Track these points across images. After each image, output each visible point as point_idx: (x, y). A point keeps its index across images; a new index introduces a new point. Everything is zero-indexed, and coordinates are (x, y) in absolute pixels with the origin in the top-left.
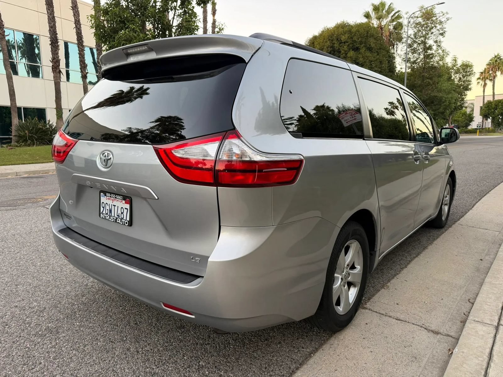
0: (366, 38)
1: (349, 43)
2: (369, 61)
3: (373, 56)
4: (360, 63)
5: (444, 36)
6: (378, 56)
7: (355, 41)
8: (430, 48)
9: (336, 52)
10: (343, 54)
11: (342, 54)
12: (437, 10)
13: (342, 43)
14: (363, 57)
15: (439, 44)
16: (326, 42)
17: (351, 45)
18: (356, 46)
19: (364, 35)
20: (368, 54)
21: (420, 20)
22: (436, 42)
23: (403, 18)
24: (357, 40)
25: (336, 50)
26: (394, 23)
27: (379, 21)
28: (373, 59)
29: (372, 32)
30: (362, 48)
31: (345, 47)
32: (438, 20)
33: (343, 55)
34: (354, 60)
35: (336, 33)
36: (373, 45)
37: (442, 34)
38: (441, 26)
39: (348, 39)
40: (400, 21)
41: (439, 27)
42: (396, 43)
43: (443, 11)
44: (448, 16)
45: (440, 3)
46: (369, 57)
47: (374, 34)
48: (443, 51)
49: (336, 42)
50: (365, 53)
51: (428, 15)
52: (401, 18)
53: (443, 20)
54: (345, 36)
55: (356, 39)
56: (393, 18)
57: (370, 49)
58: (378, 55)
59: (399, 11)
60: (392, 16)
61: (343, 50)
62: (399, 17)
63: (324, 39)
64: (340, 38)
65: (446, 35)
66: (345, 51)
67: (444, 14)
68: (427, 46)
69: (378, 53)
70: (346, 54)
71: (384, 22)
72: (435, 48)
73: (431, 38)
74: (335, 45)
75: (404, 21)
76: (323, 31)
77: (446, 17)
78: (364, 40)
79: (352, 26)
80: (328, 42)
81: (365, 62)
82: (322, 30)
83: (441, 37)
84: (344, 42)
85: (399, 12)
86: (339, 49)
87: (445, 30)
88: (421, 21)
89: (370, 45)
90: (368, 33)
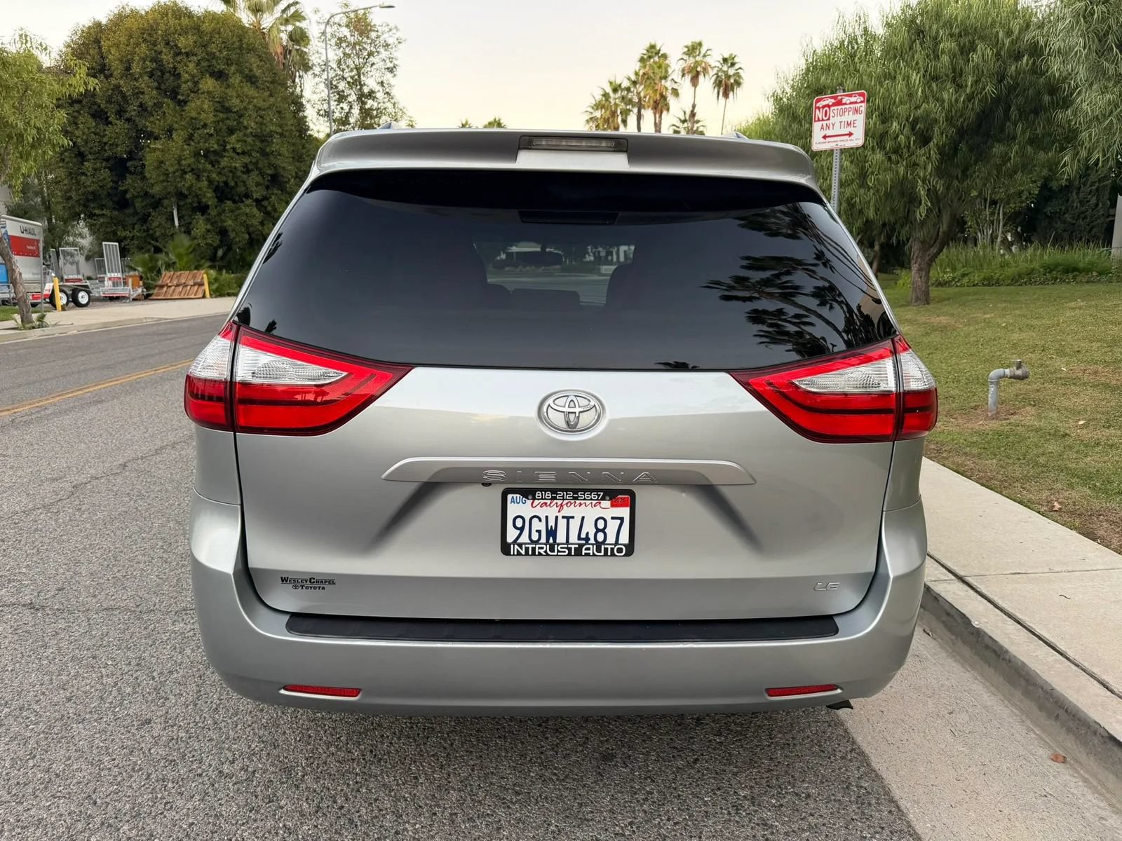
0: (238, 51)
1: (199, 58)
2: (255, 106)
3: (261, 97)
4: (235, 110)
5: (395, 75)
6: (272, 100)
7: (213, 56)
8: (371, 94)
9: (168, 74)
10: (188, 81)
11: (186, 82)
12: (376, 18)
13: (180, 53)
14: (238, 96)
15: (387, 90)
16: (138, 45)
17: (205, 64)
18: (218, 67)
19: (233, 43)
20: (249, 90)
21: (345, 32)
22: (382, 83)
23: (307, 21)
24: (218, 53)
25: (168, 69)
26: (290, 28)
27: (256, 16)
28: (261, 104)
29: (252, 40)
30: (234, 73)
31: (191, 66)
32: (381, 38)
33: (189, 83)
34: (217, 100)
35: (162, 27)
36: (258, 73)
37: (391, 70)
38: (388, 53)
39: (195, 47)
40: (302, 25)
41: (384, 54)
42: (297, 74)
43: (388, 22)
44: (398, 34)
45: (386, 4)
46: (253, 98)
47: (256, 46)
48: (394, 104)
49: (164, 50)
50: (242, 87)
51: (361, 25)
52: (304, 19)
53: (390, 41)
54: (187, 39)
55: (214, 50)
56: (285, 16)
57: (251, 79)
58: (271, 95)
59: (297, 3)
60: (284, 11)
61: (187, 72)
62: (298, 16)
63: (131, 37)
64: (173, 41)
65: (398, 71)
66: (193, 76)
67: (390, 30)
68: (366, 90)
69: (271, 91)
70: (196, 83)
71: (267, 21)
72: (380, 95)
73: (370, 74)
74: (164, 57)
75: (313, 28)
76: (120, 14)
77: (396, 36)
78: (234, 56)
79: (199, 18)
80: (143, 45)
81: (245, 109)
82: (116, 12)
83: (389, 75)
84: (187, 54)
85: (298, 6)
86: (175, 68)
87: (395, 62)
88: (348, 35)
89: (251, 70)
90: (241, 40)
